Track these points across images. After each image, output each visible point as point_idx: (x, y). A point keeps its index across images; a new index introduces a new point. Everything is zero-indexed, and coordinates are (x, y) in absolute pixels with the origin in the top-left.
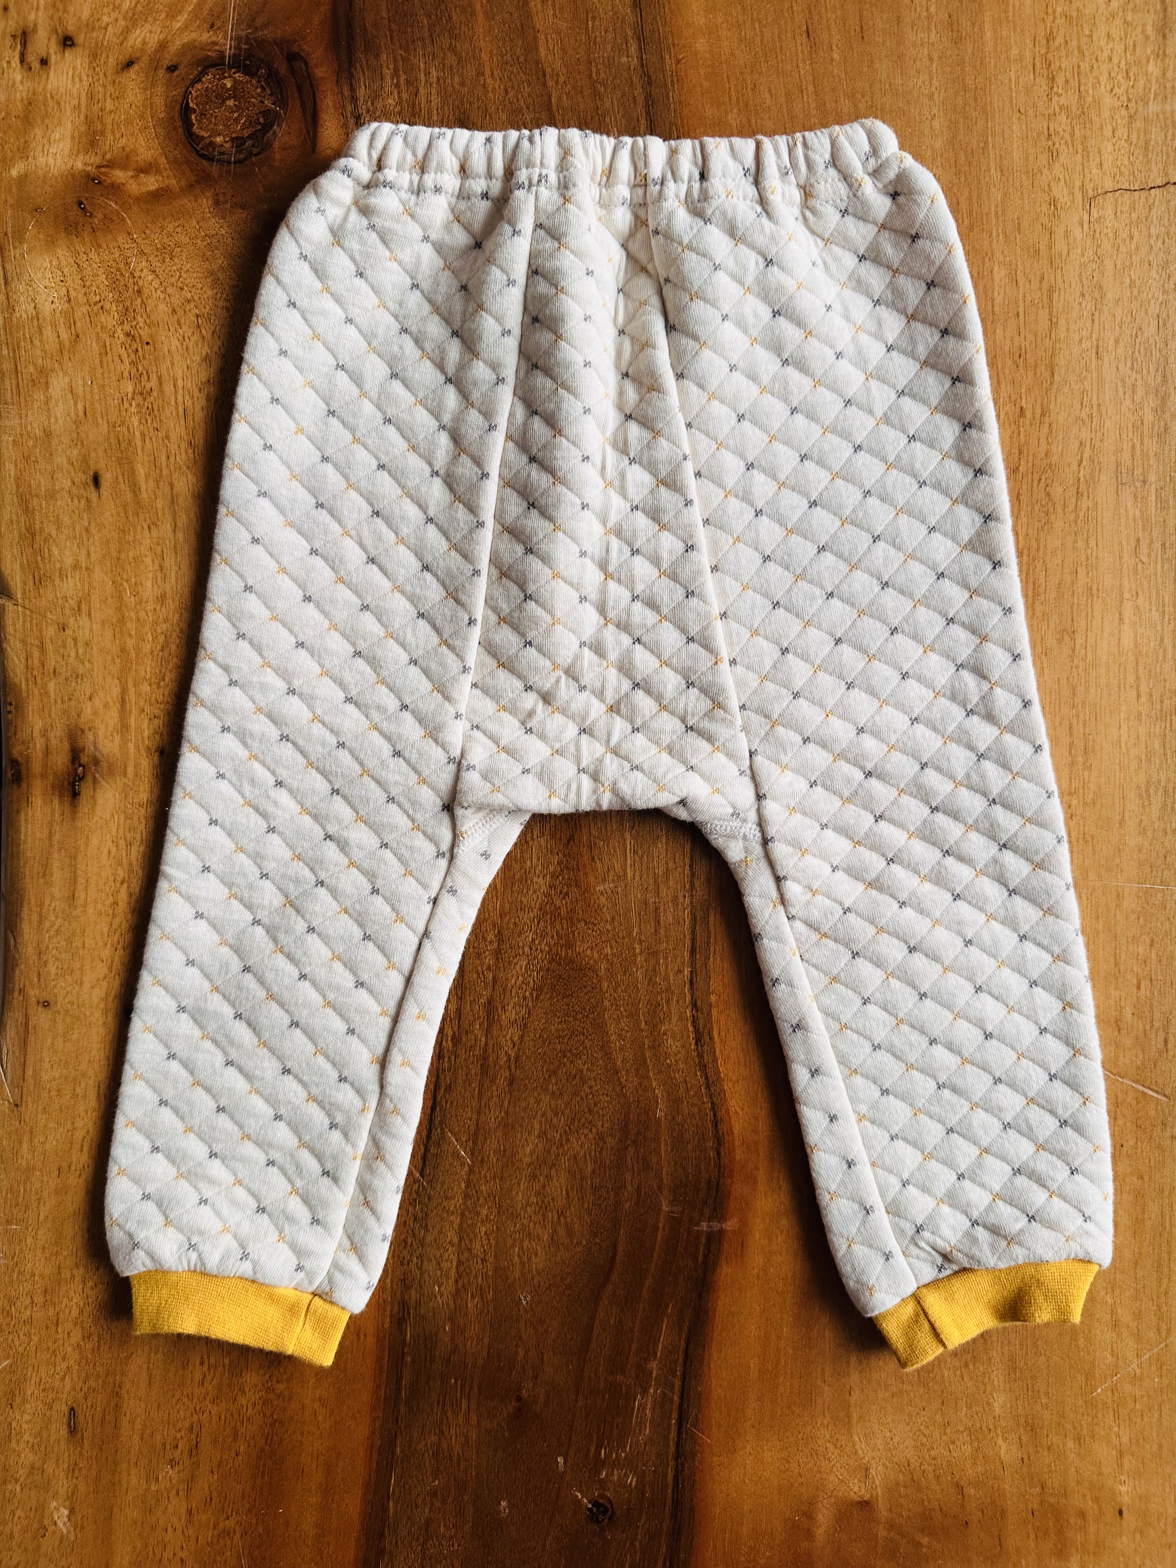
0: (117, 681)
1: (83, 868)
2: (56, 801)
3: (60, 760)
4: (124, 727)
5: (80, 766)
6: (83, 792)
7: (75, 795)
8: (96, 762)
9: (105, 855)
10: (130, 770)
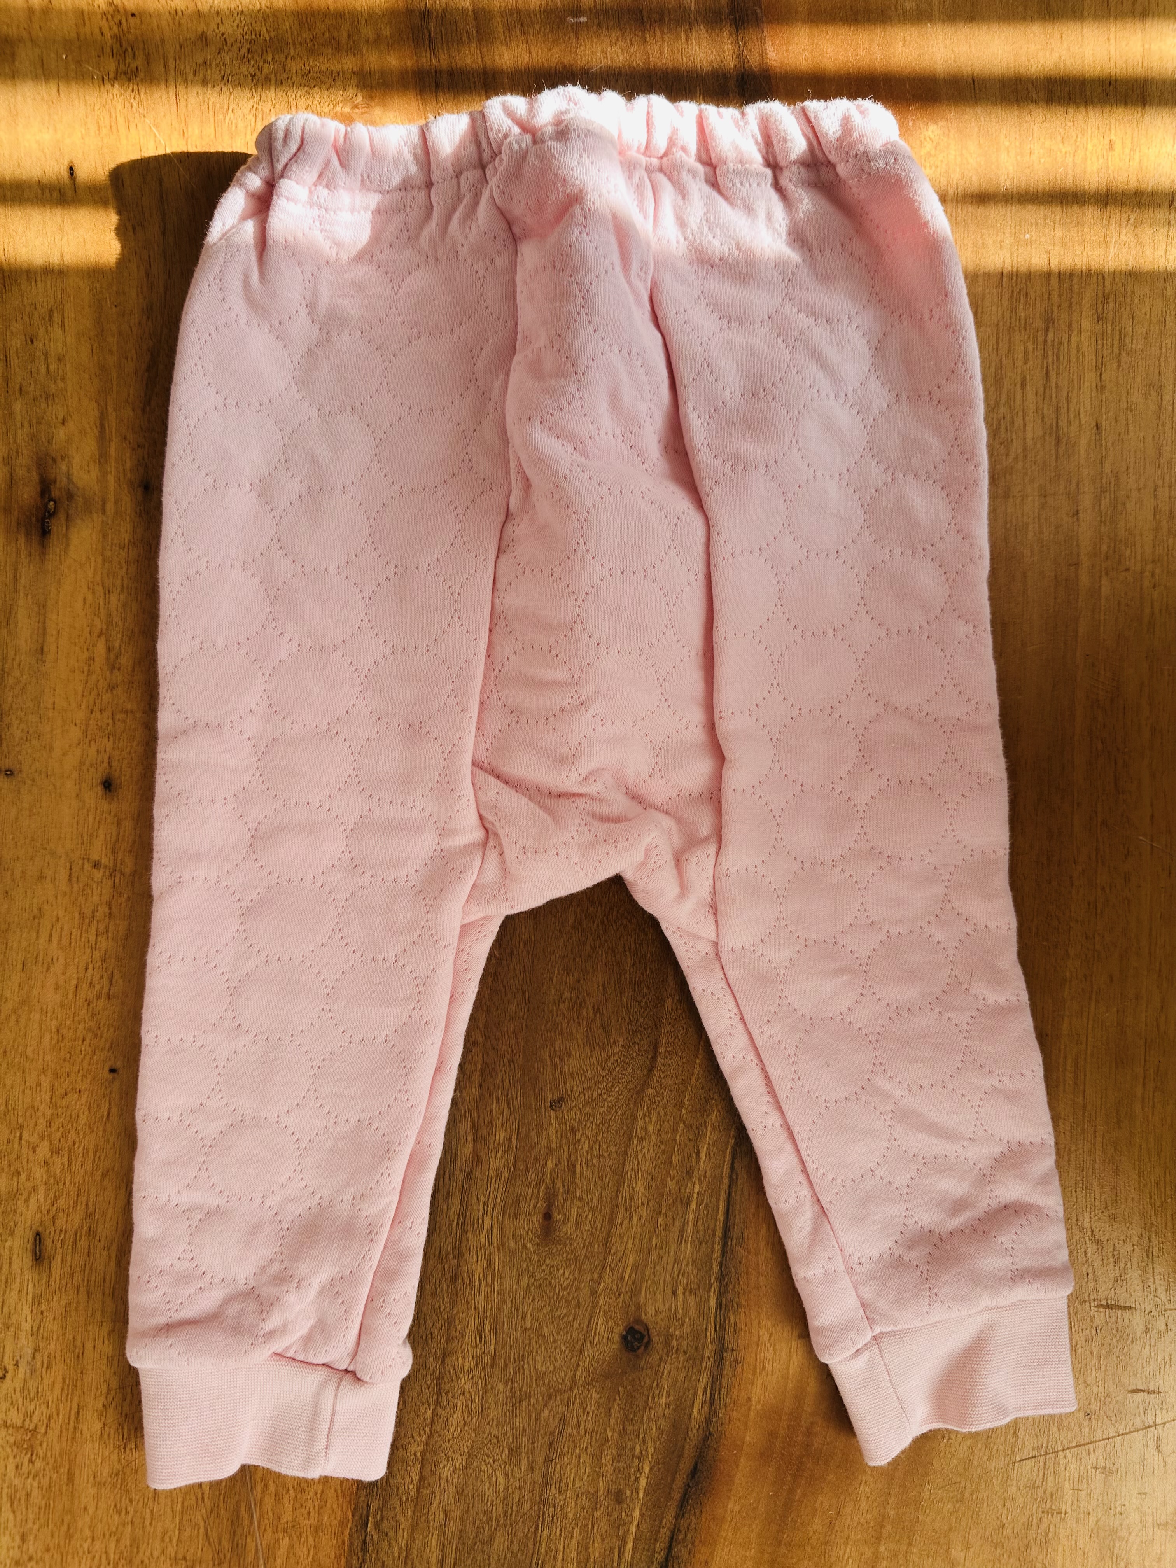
0: (94, 404)
1: (54, 617)
2: (22, 540)
3: (27, 494)
4: (102, 457)
5: (51, 499)
6: (54, 529)
7: (45, 533)
8: (70, 496)
9: (79, 604)
10: (110, 507)
